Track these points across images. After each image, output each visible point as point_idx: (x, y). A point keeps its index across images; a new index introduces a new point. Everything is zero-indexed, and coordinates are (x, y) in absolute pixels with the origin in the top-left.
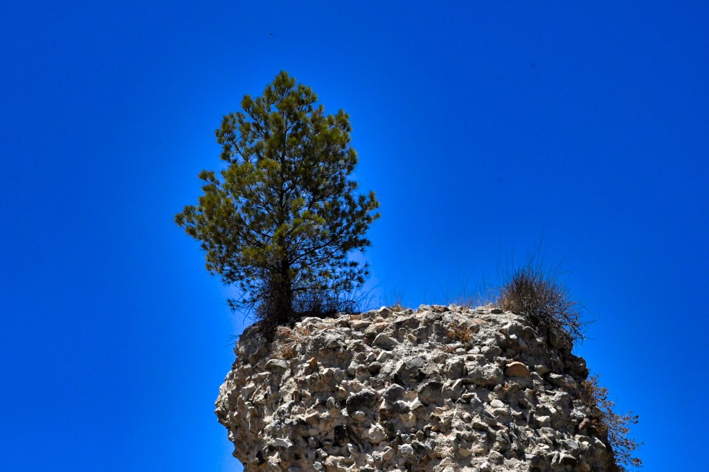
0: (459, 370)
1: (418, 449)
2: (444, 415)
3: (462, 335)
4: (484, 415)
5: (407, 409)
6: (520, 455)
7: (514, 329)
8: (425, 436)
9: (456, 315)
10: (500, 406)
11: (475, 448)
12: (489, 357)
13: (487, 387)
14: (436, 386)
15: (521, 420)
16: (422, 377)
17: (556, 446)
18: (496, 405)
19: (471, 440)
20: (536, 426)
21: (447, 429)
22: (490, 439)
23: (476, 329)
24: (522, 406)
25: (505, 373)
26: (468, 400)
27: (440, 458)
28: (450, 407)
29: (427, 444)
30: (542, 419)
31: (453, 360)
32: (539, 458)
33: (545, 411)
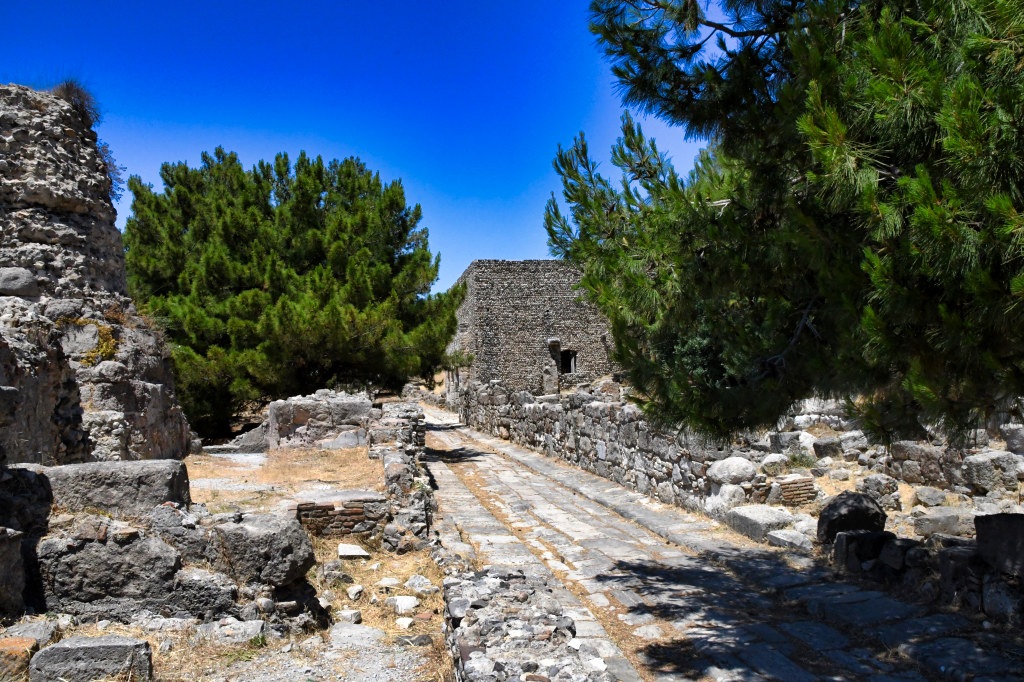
0: (39, 127)
1: (10, 164)
2: (29, 149)
3: (38, 106)
4: (53, 153)
5: (4, 141)
6: (73, 179)
7: (68, 111)
8: (16, 158)
9: (33, 94)
10: (63, 151)
11: (48, 170)
12: (55, 123)
13: (55, 139)
14: (25, 132)
15: (74, 160)
16: (16, 125)
17: (89, 177)
18: (60, 150)
19: (46, 166)
20: (80, 164)
21: (31, 157)
22: (57, 168)
23: (47, 105)
24: (72, 152)
25: (65, 134)
26: (45, 144)
27: (25, 172)
28: (34, 145)
29: (17, 162)
30: (83, 161)
31: (36, 120)
32: (82, 181)
33: (84, 158)
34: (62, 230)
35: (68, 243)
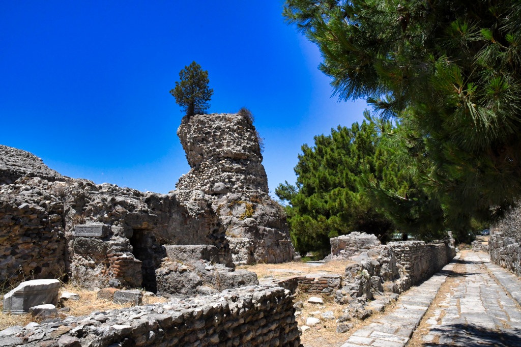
0: (229, 127)
1: (219, 143)
2: (225, 137)
3: (230, 120)
4: (233, 137)
5: (217, 135)
6: (240, 145)
7: (241, 119)
8: (221, 141)
9: (229, 116)
10: (237, 135)
11: (231, 143)
12: (235, 125)
13: (234, 131)
14: (224, 130)
15: (241, 138)
16: (221, 128)
17: (248, 144)
18: (236, 135)
19: (230, 142)
21: (225, 139)
22: (234, 142)
23: (233, 119)
24: (241, 135)
25: (238, 128)
26: (230, 134)
27: (224, 145)
28: (227, 135)
29: (221, 142)
30: (245, 138)
31: (227, 125)
32: (244, 146)
33: (246, 137)
34: (236, 166)
35: (238, 171)
